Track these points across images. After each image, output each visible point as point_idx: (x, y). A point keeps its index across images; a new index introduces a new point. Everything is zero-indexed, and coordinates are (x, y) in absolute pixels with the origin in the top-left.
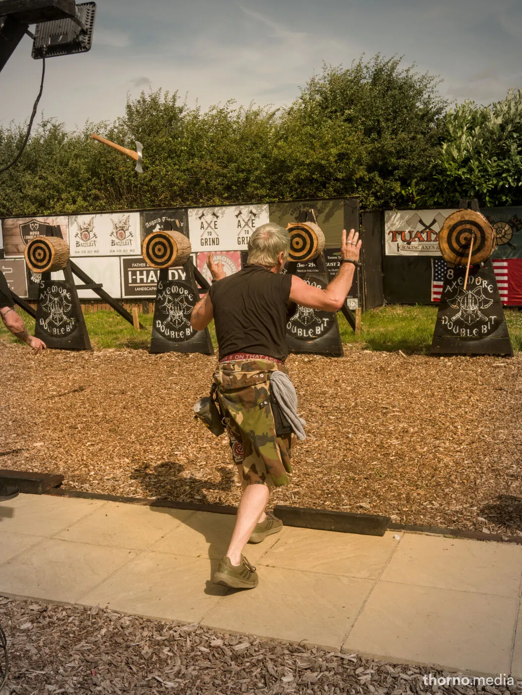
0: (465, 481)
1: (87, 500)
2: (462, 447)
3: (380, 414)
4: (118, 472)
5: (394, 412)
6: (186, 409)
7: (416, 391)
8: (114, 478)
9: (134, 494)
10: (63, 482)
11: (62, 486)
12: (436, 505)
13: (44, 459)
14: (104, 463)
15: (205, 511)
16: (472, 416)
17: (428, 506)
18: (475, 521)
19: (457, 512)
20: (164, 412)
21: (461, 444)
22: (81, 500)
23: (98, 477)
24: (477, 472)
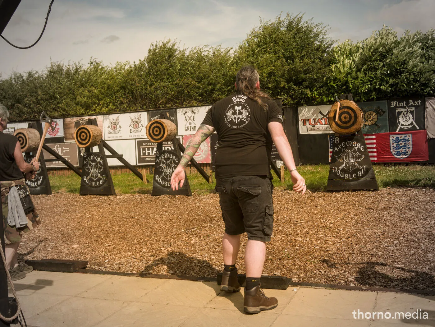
0: (342, 259)
1: (101, 275)
2: (342, 240)
3: (292, 224)
4: (123, 260)
5: (301, 223)
6: (171, 225)
7: (316, 212)
8: (120, 263)
9: (131, 271)
10: (88, 266)
11: (87, 268)
12: (323, 272)
13: (77, 254)
14: (115, 255)
15: (175, 279)
16: (350, 224)
17: (317, 273)
18: (346, 280)
19: (335, 276)
20: (156, 227)
21: (342, 238)
22: (97, 275)
23: (110, 263)
24: (350, 253)
